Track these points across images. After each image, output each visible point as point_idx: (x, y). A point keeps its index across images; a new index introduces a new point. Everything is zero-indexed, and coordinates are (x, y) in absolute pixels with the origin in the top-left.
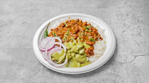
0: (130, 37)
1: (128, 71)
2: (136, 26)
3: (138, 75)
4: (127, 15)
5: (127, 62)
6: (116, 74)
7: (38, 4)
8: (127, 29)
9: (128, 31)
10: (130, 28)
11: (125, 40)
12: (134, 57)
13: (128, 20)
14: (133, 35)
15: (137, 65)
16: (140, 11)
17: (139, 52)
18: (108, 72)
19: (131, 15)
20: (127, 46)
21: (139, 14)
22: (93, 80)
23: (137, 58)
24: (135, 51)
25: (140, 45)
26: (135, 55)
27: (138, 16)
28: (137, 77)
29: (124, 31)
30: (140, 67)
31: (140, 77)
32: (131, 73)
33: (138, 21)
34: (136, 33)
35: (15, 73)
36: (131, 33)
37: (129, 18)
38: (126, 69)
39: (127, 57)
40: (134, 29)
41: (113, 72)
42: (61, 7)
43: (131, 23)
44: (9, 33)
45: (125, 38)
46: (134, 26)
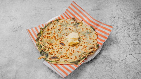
0: (122, 38)
1: (122, 68)
2: (126, 28)
3: (129, 71)
4: (119, 18)
5: (121, 60)
6: (113, 70)
7: (41, 8)
8: (119, 31)
9: (120, 33)
10: (121, 30)
11: (118, 41)
12: (125, 56)
13: (119, 23)
14: (124, 37)
15: (128, 63)
16: (129, 14)
17: (129, 51)
18: (106, 69)
19: (121, 18)
20: (120, 46)
21: (128, 17)
22: (96, 77)
23: (128, 56)
24: (126, 51)
25: (130, 45)
26: (126, 54)
27: (127, 19)
28: (128, 72)
29: (116, 33)
30: (130, 64)
31: (131, 72)
32: (123, 70)
33: (128, 24)
34: (126, 35)
35: (33, 75)
36: (122, 34)
37: (120, 20)
38: (120, 66)
39: (120, 56)
40: (125, 31)
41: (110, 69)
42: (62, 10)
43: (122, 25)
44: (20, 38)
45: (118, 39)
46: (124, 29)
